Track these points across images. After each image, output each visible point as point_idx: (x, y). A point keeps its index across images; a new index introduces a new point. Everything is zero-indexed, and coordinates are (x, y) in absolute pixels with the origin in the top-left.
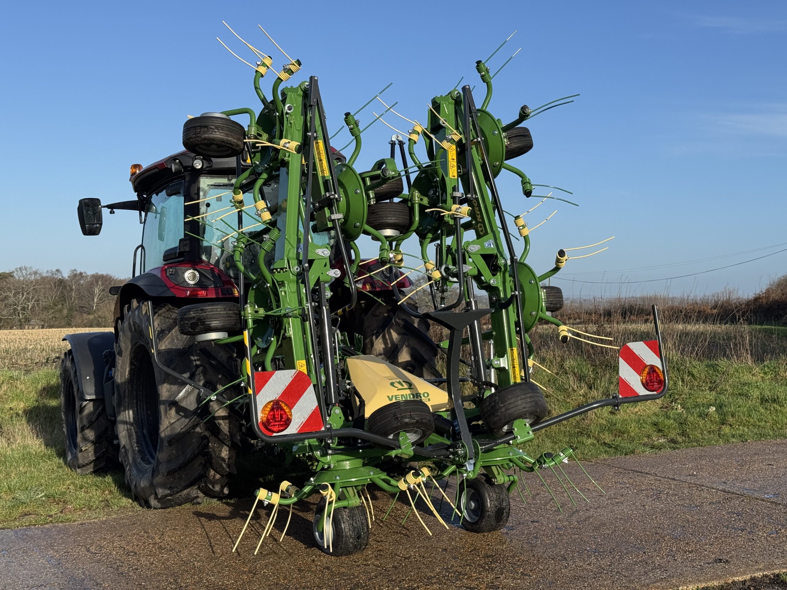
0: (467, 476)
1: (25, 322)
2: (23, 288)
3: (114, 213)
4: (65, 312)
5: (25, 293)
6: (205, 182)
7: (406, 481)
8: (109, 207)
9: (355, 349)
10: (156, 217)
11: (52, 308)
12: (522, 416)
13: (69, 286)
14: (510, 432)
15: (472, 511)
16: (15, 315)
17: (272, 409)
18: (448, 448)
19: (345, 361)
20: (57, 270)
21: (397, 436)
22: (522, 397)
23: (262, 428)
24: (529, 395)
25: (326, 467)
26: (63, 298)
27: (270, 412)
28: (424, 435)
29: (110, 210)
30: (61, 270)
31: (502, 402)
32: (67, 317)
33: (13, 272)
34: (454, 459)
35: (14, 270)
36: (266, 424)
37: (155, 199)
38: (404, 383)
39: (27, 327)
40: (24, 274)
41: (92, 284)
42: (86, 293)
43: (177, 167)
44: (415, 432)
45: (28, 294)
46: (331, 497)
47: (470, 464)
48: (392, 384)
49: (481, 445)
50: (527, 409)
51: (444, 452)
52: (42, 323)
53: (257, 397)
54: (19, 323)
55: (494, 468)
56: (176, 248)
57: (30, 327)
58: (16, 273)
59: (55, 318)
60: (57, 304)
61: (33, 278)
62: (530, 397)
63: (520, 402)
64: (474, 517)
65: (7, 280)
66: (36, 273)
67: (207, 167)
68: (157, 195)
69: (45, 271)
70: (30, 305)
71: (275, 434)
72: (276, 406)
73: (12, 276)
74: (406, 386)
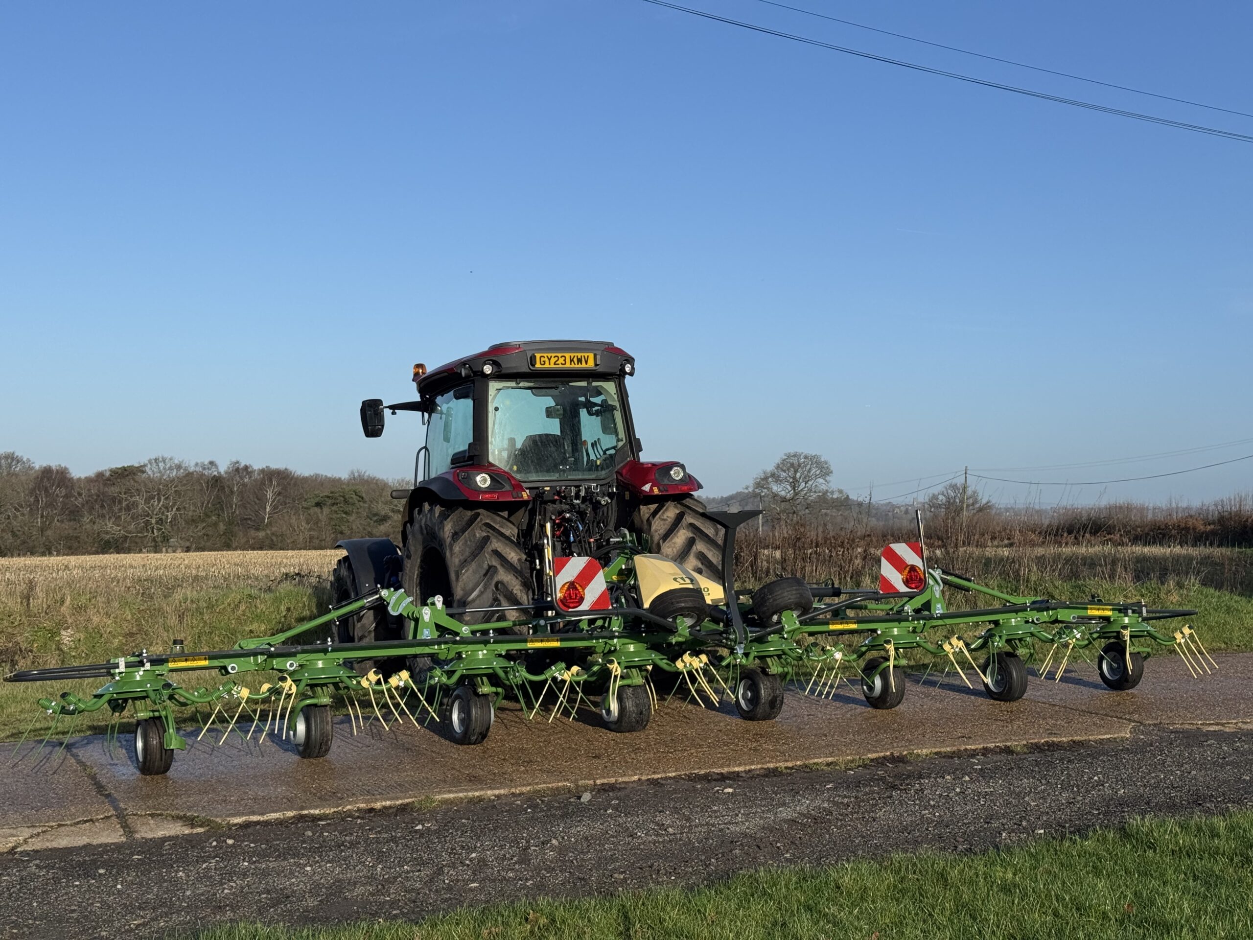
0: (740, 662)
1: (162, 542)
2: (159, 490)
3: (395, 414)
4: (222, 527)
5: (163, 498)
6: (493, 386)
7: (683, 661)
8: (390, 407)
9: (642, 549)
10: (441, 418)
11: (203, 521)
12: (788, 608)
13: (229, 487)
14: (779, 622)
15: (749, 700)
16: (147, 531)
17: (568, 589)
18: (721, 633)
19: (632, 559)
20: (211, 463)
21: (675, 619)
22: (788, 589)
23: (560, 604)
24: (794, 588)
25: (613, 648)
26: (219, 506)
27: (566, 591)
28: (699, 621)
29: (392, 411)
30: (218, 462)
31: (770, 594)
32: (224, 534)
33: (145, 466)
34: (727, 643)
35: (147, 462)
36: (563, 601)
37: (439, 400)
38: (686, 579)
39: (164, 549)
40: (162, 468)
41: (263, 483)
42: (251, 496)
43: (467, 371)
44: (692, 617)
45: (167, 498)
46: (616, 671)
47: (740, 648)
48: (675, 579)
49: (751, 632)
50: (792, 600)
51: (718, 637)
52: (188, 544)
53: (556, 578)
54: (153, 544)
55: (768, 660)
56: (464, 451)
57: (170, 550)
58: (149, 466)
59: (207, 535)
60: (209, 514)
61: (174, 473)
62: (796, 590)
63: (786, 594)
64: (750, 706)
65: (136, 478)
66: (179, 467)
67: (496, 372)
68: (442, 396)
69: (193, 464)
70: (170, 517)
71: (570, 610)
72: (572, 585)
73: (143, 472)
74: (688, 581)
